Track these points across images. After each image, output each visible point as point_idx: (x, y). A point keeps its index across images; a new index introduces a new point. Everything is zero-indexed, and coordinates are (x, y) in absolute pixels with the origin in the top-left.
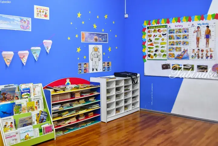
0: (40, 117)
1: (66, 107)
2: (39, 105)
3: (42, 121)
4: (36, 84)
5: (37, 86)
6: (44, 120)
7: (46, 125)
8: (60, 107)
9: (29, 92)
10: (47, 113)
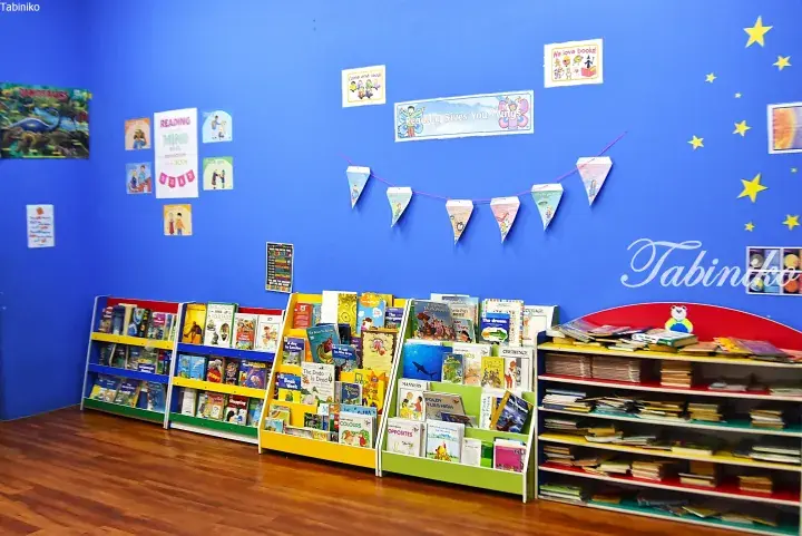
0: (504, 411)
1: (608, 409)
2: (519, 373)
3: (505, 425)
4: (538, 308)
5: (536, 314)
6: (515, 427)
7: (511, 442)
8: (578, 401)
9: (507, 326)
10: (526, 406)
